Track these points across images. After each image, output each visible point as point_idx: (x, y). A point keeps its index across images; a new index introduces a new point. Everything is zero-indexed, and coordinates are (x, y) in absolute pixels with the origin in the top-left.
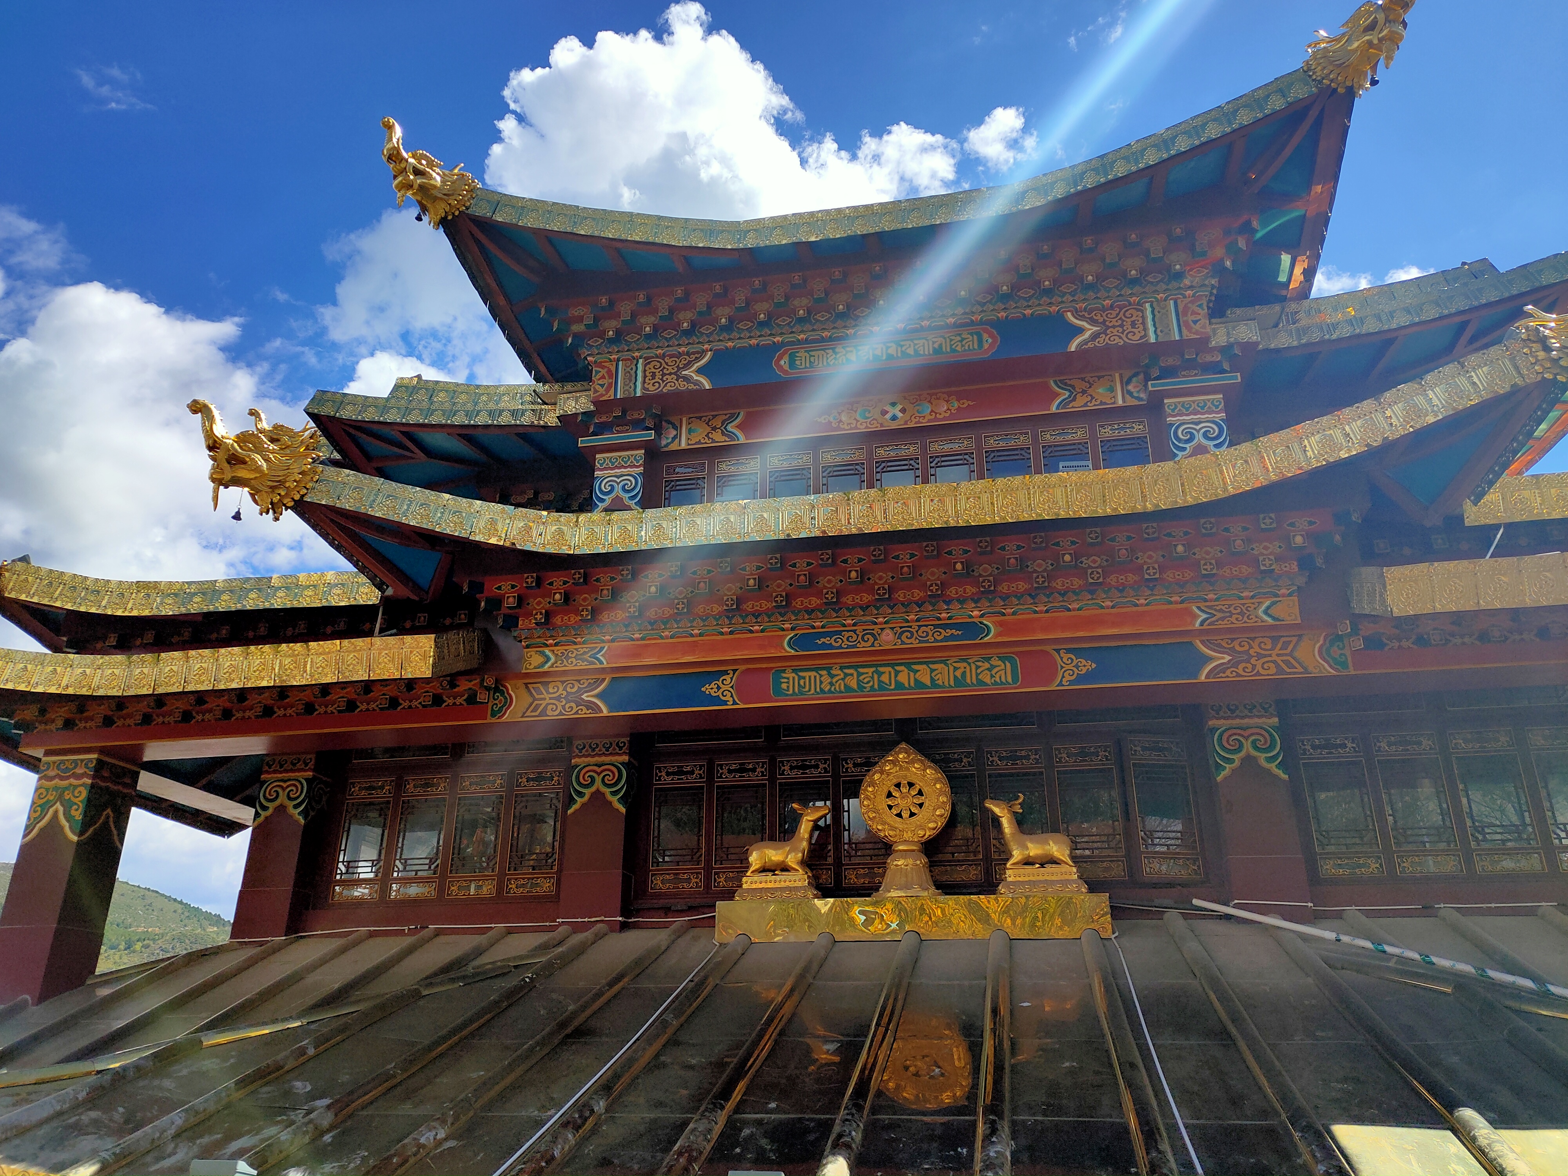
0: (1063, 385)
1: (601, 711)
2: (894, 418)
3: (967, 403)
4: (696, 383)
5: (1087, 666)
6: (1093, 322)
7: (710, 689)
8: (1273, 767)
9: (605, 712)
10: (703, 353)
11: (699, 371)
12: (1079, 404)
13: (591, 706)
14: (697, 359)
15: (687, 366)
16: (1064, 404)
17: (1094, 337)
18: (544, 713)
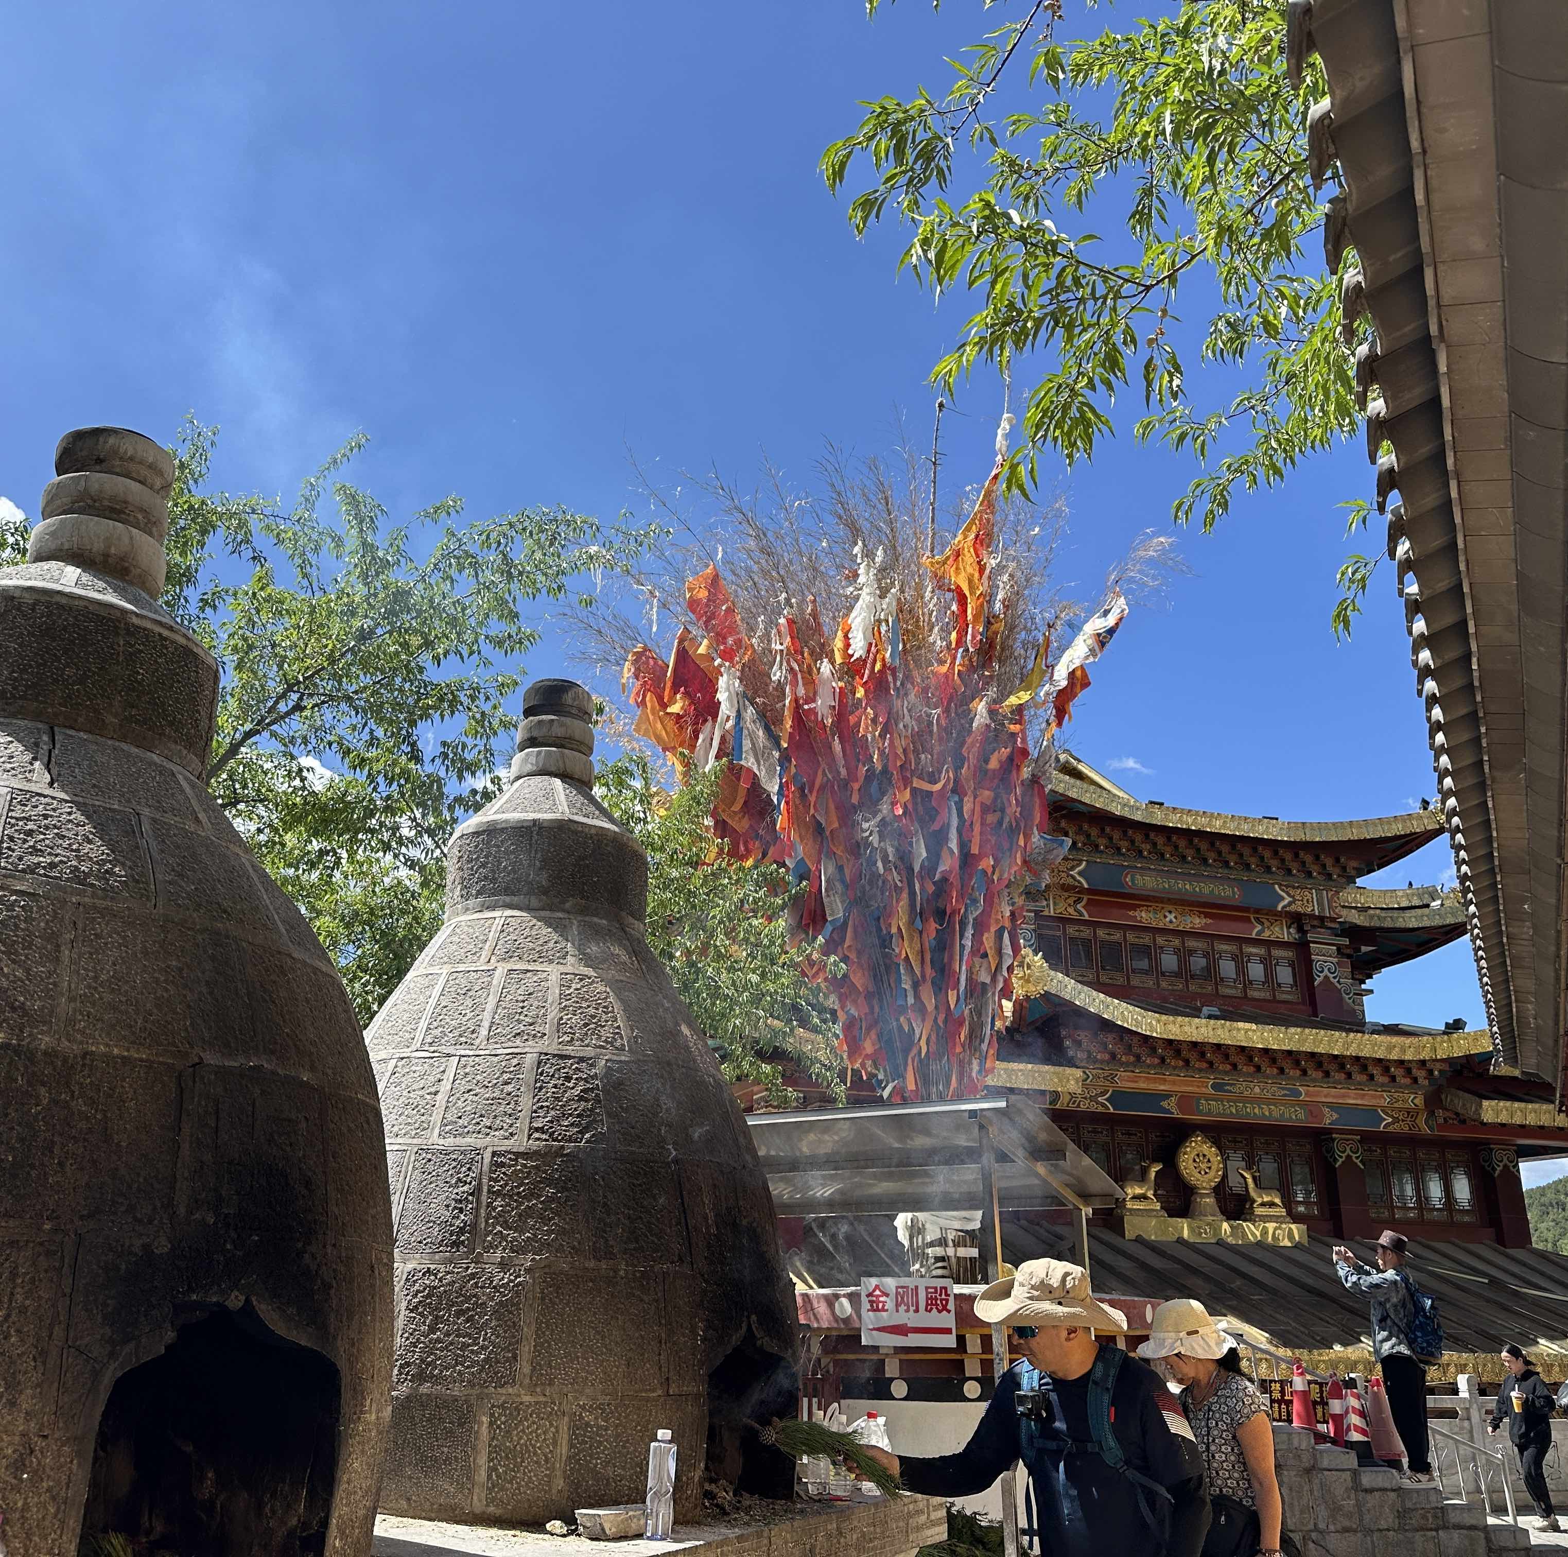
0: (1258, 920)
1: (1109, 1109)
2: (1171, 922)
3: (1209, 921)
4: (1079, 882)
5: (1335, 1116)
6: (1289, 895)
7: (1164, 1104)
8: (1358, 1161)
9: (1112, 1110)
10: (1081, 861)
11: (1080, 873)
12: (1266, 935)
13: (1103, 1105)
14: (1079, 865)
15: (1072, 868)
16: (1258, 934)
17: (1290, 904)
18: (1078, 1106)
